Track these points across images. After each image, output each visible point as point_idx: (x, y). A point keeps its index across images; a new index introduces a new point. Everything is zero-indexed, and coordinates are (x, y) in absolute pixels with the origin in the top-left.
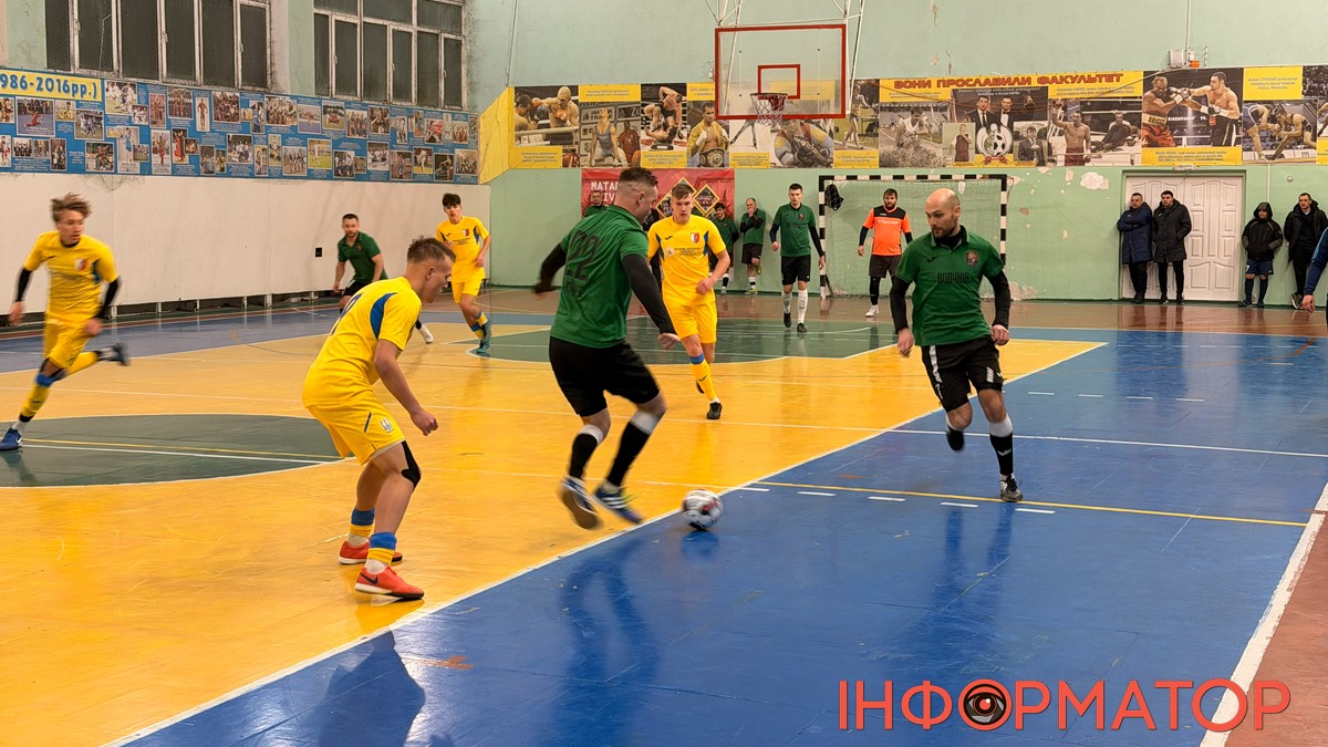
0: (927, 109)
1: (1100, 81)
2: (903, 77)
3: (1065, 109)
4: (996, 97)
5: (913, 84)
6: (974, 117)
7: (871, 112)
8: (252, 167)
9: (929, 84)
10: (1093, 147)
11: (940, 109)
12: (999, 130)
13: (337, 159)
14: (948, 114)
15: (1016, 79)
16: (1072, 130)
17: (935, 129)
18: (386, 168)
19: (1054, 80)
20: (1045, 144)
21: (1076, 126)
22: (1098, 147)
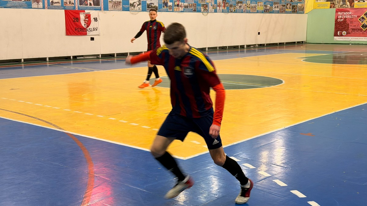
8: (242, 10)
13: (265, 7)
18: (278, 10)
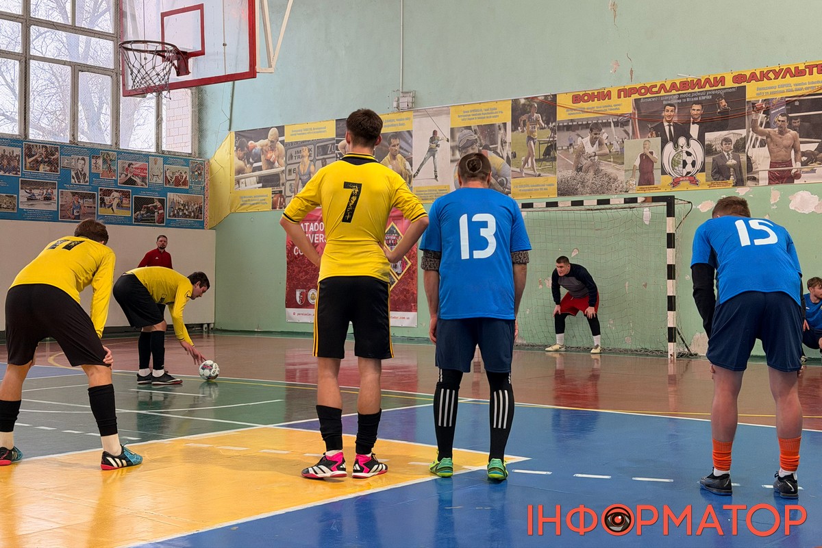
0: (607, 125)
1: (811, 73)
2: (580, 89)
3: (767, 112)
4: (684, 105)
5: (591, 97)
6: (659, 131)
7: (549, 133)
9: (609, 95)
10: (804, 159)
11: (622, 122)
12: (688, 145)
14: (630, 129)
15: (708, 80)
16: (777, 139)
17: (616, 147)
18: (53, 207)
19: (753, 77)
20: (743, 158)
21: (782, 132)
22: (811, 158)
